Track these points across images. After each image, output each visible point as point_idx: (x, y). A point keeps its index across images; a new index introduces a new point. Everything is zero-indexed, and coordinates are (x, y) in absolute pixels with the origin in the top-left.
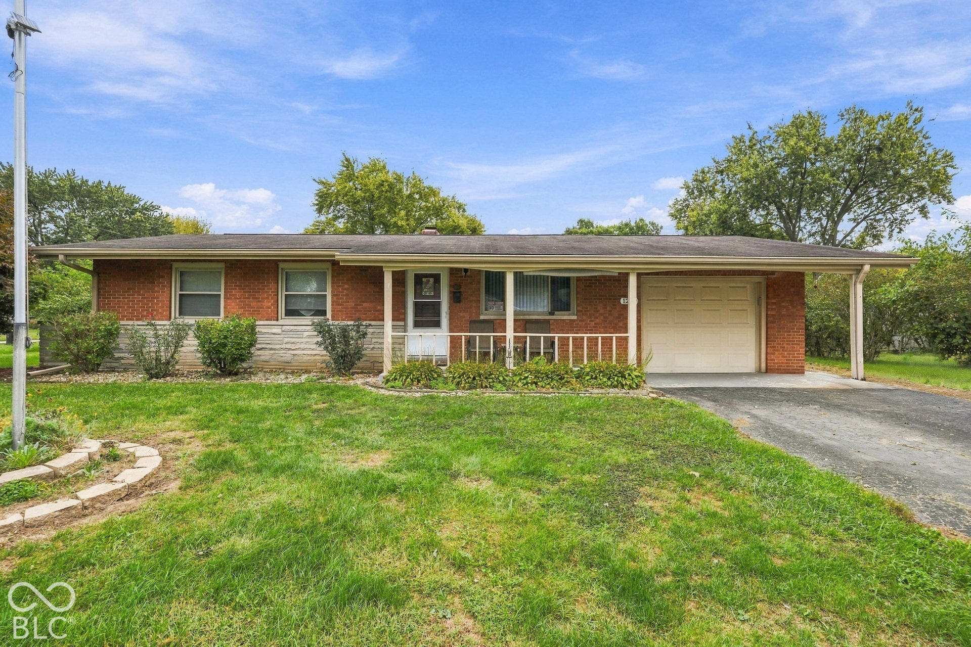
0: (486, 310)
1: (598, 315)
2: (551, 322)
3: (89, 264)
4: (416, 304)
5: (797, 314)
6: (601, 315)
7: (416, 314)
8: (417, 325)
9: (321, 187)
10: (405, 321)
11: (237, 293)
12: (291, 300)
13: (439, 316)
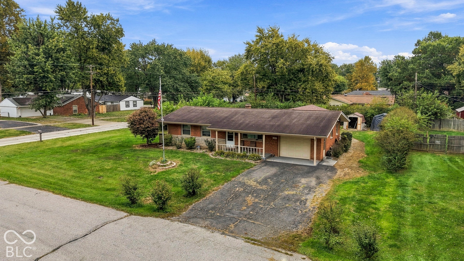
0: (243, 137)
2: (257, 142)
4: (228, 135)
5: (319, 145)
6: (268, 141)
7: (228, 137)
8: (228, 140)
9: (248, 46)
10: (226, 139)
11: (193, 130)
12: (204, 132)
13: (233, 138)
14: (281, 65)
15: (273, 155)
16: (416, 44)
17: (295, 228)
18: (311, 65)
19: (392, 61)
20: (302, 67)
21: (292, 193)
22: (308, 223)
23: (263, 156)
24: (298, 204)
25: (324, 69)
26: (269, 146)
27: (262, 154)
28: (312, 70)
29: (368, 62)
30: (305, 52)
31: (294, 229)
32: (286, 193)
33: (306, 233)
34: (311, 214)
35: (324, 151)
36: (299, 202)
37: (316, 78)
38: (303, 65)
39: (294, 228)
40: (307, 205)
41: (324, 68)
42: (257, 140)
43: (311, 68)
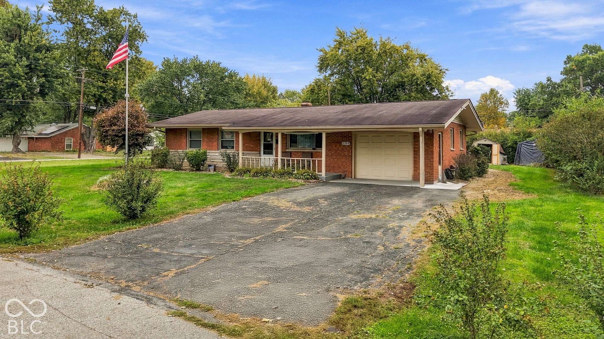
0: (290, 147)
1: (332, 150)
2: (314, 153)
3: (164, 130)
4: (264, 144)
5: (429, 150)
6: (334, 150)
7: (264, 149)
8: (264, 153)
10: (260, 151)
11: (206, 140)
12: (224, 142)
13: (272, 149)
14: (369, 76)
15: (343, 176)
16: (565, 62)
17: (361, 282)
18: (414, 75)
19: (531, 90)
20: (401, 80)
21: (368, 216)
22: (401, 272)
23: (323, 173)
24: (379, 233)
25: (434, 81)
26: (336, 160)
27: (320, 171)
28: (416, 82)
29: (495, 96)
30: (405, 60)
31: (355, 285)
32: (354, 217)
33: (395, 295)
34: (412, 253)
35: (440, 168)
36: (382, 230)
37: (422, 95)
38: (402, 77)
39: (357, 282)
40: (401, 236)
41: (434, 79)
42: (314, 149)
43: (414, 80)
